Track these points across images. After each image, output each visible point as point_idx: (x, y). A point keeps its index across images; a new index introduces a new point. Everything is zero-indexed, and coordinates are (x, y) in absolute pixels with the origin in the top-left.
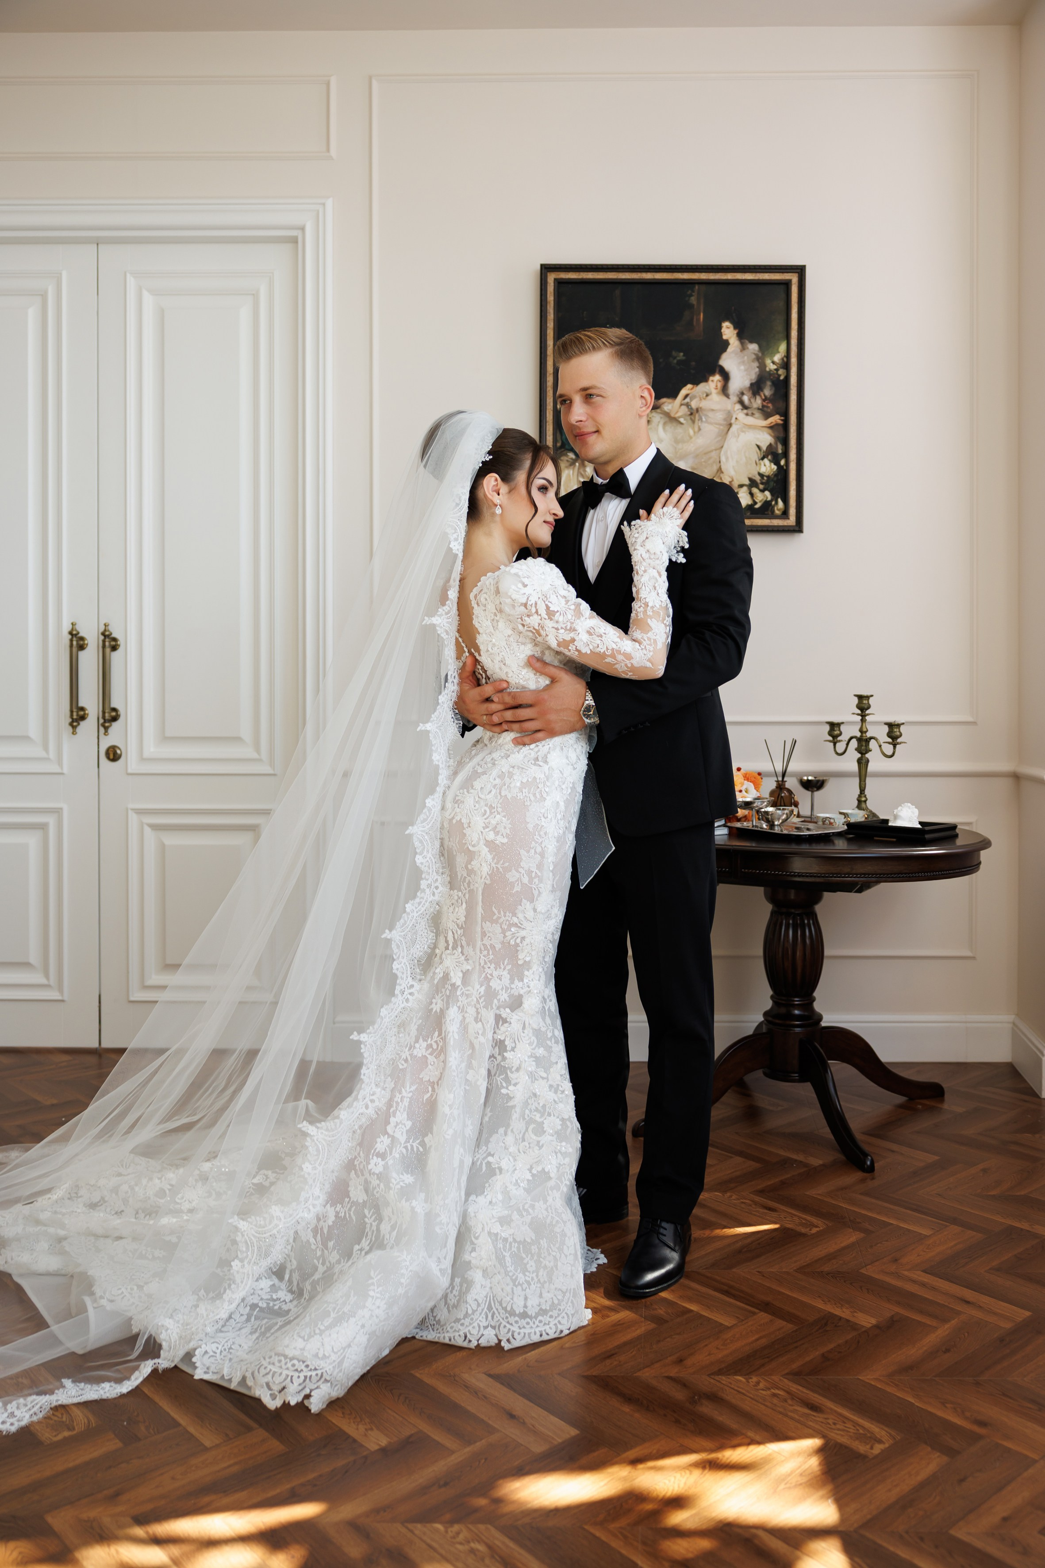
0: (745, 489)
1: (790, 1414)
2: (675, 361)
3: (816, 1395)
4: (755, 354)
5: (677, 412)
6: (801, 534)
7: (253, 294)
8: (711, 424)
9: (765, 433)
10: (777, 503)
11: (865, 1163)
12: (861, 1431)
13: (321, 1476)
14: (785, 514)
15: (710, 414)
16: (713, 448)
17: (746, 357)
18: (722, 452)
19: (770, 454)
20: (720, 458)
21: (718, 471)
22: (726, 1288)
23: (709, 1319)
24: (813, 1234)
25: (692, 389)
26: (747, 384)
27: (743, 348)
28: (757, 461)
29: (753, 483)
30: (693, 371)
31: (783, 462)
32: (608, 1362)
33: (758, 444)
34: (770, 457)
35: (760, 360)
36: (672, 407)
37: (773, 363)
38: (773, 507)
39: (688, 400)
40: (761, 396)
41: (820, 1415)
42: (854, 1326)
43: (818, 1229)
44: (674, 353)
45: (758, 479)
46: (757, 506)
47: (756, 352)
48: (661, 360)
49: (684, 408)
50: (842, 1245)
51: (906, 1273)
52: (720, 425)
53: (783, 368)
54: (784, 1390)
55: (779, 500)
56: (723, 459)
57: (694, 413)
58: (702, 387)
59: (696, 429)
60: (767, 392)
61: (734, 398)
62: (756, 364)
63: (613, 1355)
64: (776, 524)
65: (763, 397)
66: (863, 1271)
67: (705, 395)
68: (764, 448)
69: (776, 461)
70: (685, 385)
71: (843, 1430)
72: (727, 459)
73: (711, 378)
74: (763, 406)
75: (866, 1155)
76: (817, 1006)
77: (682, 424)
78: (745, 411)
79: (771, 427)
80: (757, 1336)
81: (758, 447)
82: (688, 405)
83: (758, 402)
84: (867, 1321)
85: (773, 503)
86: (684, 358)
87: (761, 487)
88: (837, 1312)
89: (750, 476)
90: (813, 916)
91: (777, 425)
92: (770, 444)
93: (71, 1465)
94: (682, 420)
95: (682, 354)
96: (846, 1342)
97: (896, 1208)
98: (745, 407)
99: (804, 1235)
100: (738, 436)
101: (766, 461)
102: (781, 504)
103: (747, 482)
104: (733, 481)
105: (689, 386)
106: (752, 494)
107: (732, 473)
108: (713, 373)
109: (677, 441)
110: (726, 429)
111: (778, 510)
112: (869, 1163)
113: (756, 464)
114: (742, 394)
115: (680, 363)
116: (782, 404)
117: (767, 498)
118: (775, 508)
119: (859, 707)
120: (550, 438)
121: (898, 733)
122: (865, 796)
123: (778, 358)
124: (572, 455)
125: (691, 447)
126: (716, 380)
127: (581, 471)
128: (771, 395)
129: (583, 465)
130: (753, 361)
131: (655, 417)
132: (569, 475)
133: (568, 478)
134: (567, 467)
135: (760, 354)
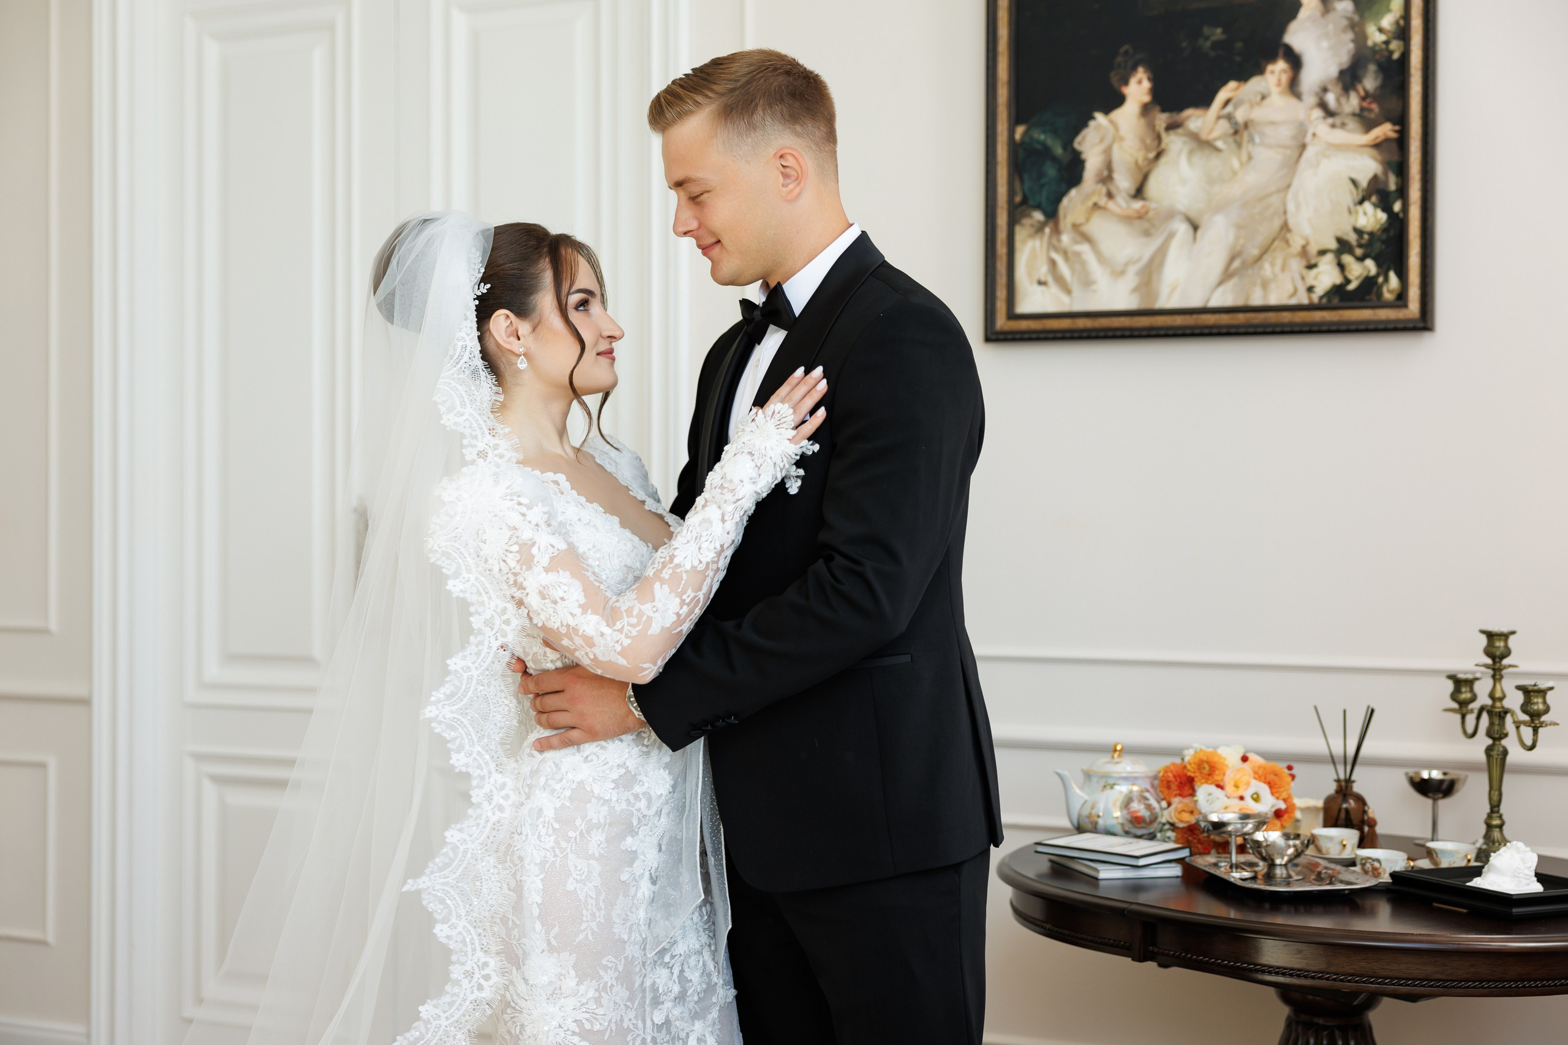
0: (1329, 258)
2: (1208, 44)
4: (1348, 18)
5: (1211, 131)
6: (1435, 333)
8: (1269, 147)
9: (1366, 157)
10: (1386, 280)
14: (1401, 298)
15: (1269, 131)
16: (1274, 189)
17: (1331, 26)
18: (1290, 196)
19: (1374, 192)
20: (1285, 204)
21: (1281, 228)
25: (1237, 89)
26: (1333, 71)
27: (1327, 11)
28: (1352, 206)
29: (1343, 247)
30: (1238, 59)
31: (1397, 207)
33: (1354, 176)
34: (1374, 199)
35: (1356, 28)
36: (1204, 122)
37: (1381, 30)
38: (1380, 287)
39: (1229, 108)
40: (1358, 92)
45: (1352, 238)
46: (1351, 287)
47: (1349, 15)
48: (1184, 44)
49: (1224, 125)
52: (1285, 147)
53: (1396, 38)
55: (1393, 276)
56: (1291, 207)
57: (1239, 131)
58: (1255, 84)
59: (1244, 157)
60: (1370, 83)
61: (1310, 99)
62: (1350, 36)
64: (1384, 318)
65: (1362, 94)
67: (1259, 98)
68: (1364, 183)
69: (1385, 204)
70: (1224, 83)
72: (1298, 206)
73: (1270, 68)
74: (1362, 109)
77: (1218, 150)
78: (1330, 120)
79: (1377, 146)
81: (1354, 182)
82: (1229, 117)
83: (1353, 102)
85: (1381, 279)
86: (1223, 37)
87: (1359, 252)
89: (1339, 234)
90: (1360, 1032)
91: (1387, 140)
92: (1374, 176)
94: (1220, 144)
95: (1219, 30)
98: (1329, 113)
100: (1317, 164)
101: (1368, 206)
102: (1394, 280)
103: (1334, 245)
104: (1307, 244)
105: (1232, 84)
106: (1341, 267)
107: (1307, 230)
108: (1272, 58)
109: (1211, 181)
110: (1296, 155)
111: (1390, 291)
113: (1350, 212)
114: (1325, 90)
115: (1216, 45)
116: (1394, 104)
117: (1369, 271)
118: (1385, 289)
119: (1488, 653)
120: (1002, 190)
121: (1541, 707)
122: (1501, 817)
123: (1387, 21)
124: (1038, 216)
125: (1235, 190)
126: (1279, 68)
127: (1054, 241)
128: (1376, 89)
129: (1057, 231)
130: (1344, 31)
131: (1175, 143)
132: (1034, 249)
133: (1034, 256)
134: (1031, 236)
135: (1357, 18)
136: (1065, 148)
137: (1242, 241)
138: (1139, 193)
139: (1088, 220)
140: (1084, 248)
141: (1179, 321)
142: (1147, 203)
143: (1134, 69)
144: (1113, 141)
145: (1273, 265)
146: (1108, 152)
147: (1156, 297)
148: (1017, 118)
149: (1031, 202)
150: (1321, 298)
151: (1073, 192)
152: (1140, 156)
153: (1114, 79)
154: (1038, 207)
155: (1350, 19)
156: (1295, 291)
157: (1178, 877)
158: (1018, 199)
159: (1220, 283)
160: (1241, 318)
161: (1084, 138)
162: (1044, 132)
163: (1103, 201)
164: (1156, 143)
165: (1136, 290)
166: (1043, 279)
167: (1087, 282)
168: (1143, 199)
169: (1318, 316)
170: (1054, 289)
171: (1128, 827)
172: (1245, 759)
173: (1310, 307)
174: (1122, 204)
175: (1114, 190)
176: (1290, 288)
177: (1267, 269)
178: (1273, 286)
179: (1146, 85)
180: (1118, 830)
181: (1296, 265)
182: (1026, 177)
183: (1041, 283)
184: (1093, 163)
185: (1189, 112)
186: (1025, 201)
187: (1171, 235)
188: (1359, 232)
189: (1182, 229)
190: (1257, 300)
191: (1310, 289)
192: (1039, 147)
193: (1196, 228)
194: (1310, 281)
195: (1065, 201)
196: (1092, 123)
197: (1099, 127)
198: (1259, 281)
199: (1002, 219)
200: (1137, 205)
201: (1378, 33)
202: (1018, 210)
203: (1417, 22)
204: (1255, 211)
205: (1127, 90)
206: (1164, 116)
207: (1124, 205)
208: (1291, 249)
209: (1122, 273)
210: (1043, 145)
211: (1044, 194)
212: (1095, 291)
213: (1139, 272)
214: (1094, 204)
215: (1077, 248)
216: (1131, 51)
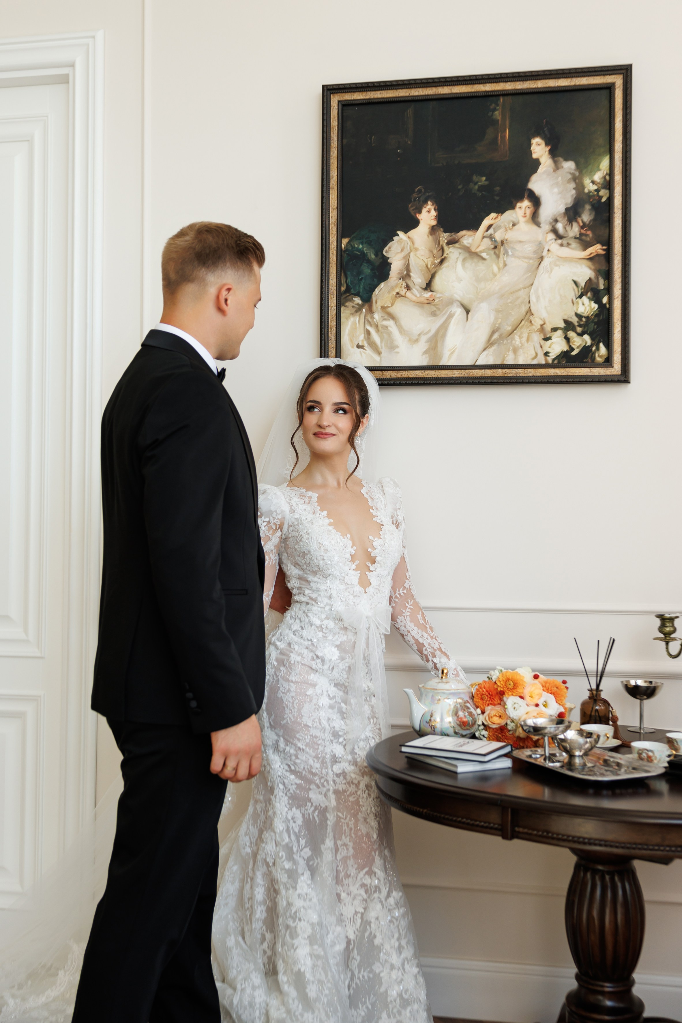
0: (560, 332)
2: (476, 187)
5: (478, 246)
6: (629, 385)
7: (28, 141)
8: (519, 258)
9: (583, 266)
10: (598, 349)
14: (608, 361)
15: (518, 247)
16: (521, 286)
17: (560, 178)
18: (532, 291)
19: (589, 290)
20: (529, 297)
21: (527, 313)
25: (495, 218)
26: (562, 209)
27: (557, 167)
28: (574, 299)
29: (569, 325)
30: (497, 198)
31: (605, 300)
33: (575, 279)
35: (577, 180)
36: (473, 240)
37: (593, 182)
38: (594, 353)
39: (491, 231)
40: (578, 223)
44: (475, 178)
45: (575, 320)
46: (574, 353)
47: (572, 171)
48: (460, 187)
49: (487, 241)
52: (530, 258)
53: (604, 187)
55: (601, 345)
56: (533, 299)
57: (498, 247)
58: (509, 215)
59: (501, 265)
60: (586, 217)
61: (546, 227)
62: (573, 185)
64: (596, 374)
65: (581, 224)
67: (510, 224)
68: (583, 284)
69: (596, 298)
70: (488, 214)
72: (538, 298)
73: (519, 205)
74: (581, 234)
77: (484, 259)
78: (559, 241)
79: (591, 259)
81: (575, 282)
82: (491, 237)
83: (575, 230)
85: (594, 348)
86: (487, 183)
87: (579, 330)
89: (566, 318)
91: (598, 255)
92: (590, 279)
94: (484, 255)
95: (484, 178)
98: (559, 236)
100: (551, 271)
101: (585, 298)
102: (603, 350)
103: (562, 325)
104: (544, 324)
105: (493, 215)
106: (567, 339)
107: (544, 315)
108: (520, 198)
109: (478, 280)
110: (536, 263)
111: (599, 356)
113: (573, 303)
114: (556, 221)
115: (481, 188)
116: (604, 232)
117: (586, 343)
118: (597, 355)
120: (333, 282)
123: (598, 177)
124: (358, 300)
125: (494, 286)
126: (523, 206)
127: (368, 318)
128: (590, 221)
129: (371, 311)
130: (569, 182)
131: (453, 253)
132: (354, 323)
133: (354, 328)
134: (352, 314)
135: (577, 174)
136: (376, 255)
137: (500, 321)
138: (428, 286)
139: (392, 304)
140: (390, 323)
141: (456, 374)
142: (434, 294)
143: (425, 202)
144: (410, 251)
145: (521, 337)
146: (407, 258)
147: (440, 359)
148: (342, 235)
149: (352, 291)
150: (554, 360)
151: (382, 285)
152: (429, 262)
153: (411, 209)
154: (357, 294)
155: (572, 174)
156: (537, 354)
157: (509, 768)
158: (343, 289)
159: (484, 350)
160: (500, 373)
161: (390, 248)
162: (362, 243)
163: (403, 291)
164: (440, 253)
165: (425, 352)
166: (360, 344)
167: (392, 347)
168: (431, 291)
169: (552, 372)
170: (369, 351)
171: (458, 729)
172: (536, 677)
174: (417, 293)
175: (410, 284)
176: (532, 353)
177: (517, 340)
178: (520, 351)
179: (434, 213)
180: (451, 731)
181: (537, 338)
182: (349, 273)
183: (359, 346)
184: (396, 265)
185: (462, 233)
186: (348, 290)
187: (451, 316)
188: (579, 316)
189: (459, 312)
190: (510, 361)
192: (358, 253)
193: (468, 312)
194: (546, 349)
195: (376, 291)
196: (395, 238)
197: (400, 241)
198: (510, 348)
199: (332, 302)
200: (427, 294)
201: (591, 184)
202: (344, 296)
203: (618, 178)
204: (509, 301)
205: (419, 217)
206: (446, 235)
207: (418, 295)
208: (534, 327)
209: (417, 341)
210: (362, 252)
211: (362, 286)
212: (398, 353)
213: (429, 341)
214: (398, 293)
215: (385, 323)
216: (423, 191)
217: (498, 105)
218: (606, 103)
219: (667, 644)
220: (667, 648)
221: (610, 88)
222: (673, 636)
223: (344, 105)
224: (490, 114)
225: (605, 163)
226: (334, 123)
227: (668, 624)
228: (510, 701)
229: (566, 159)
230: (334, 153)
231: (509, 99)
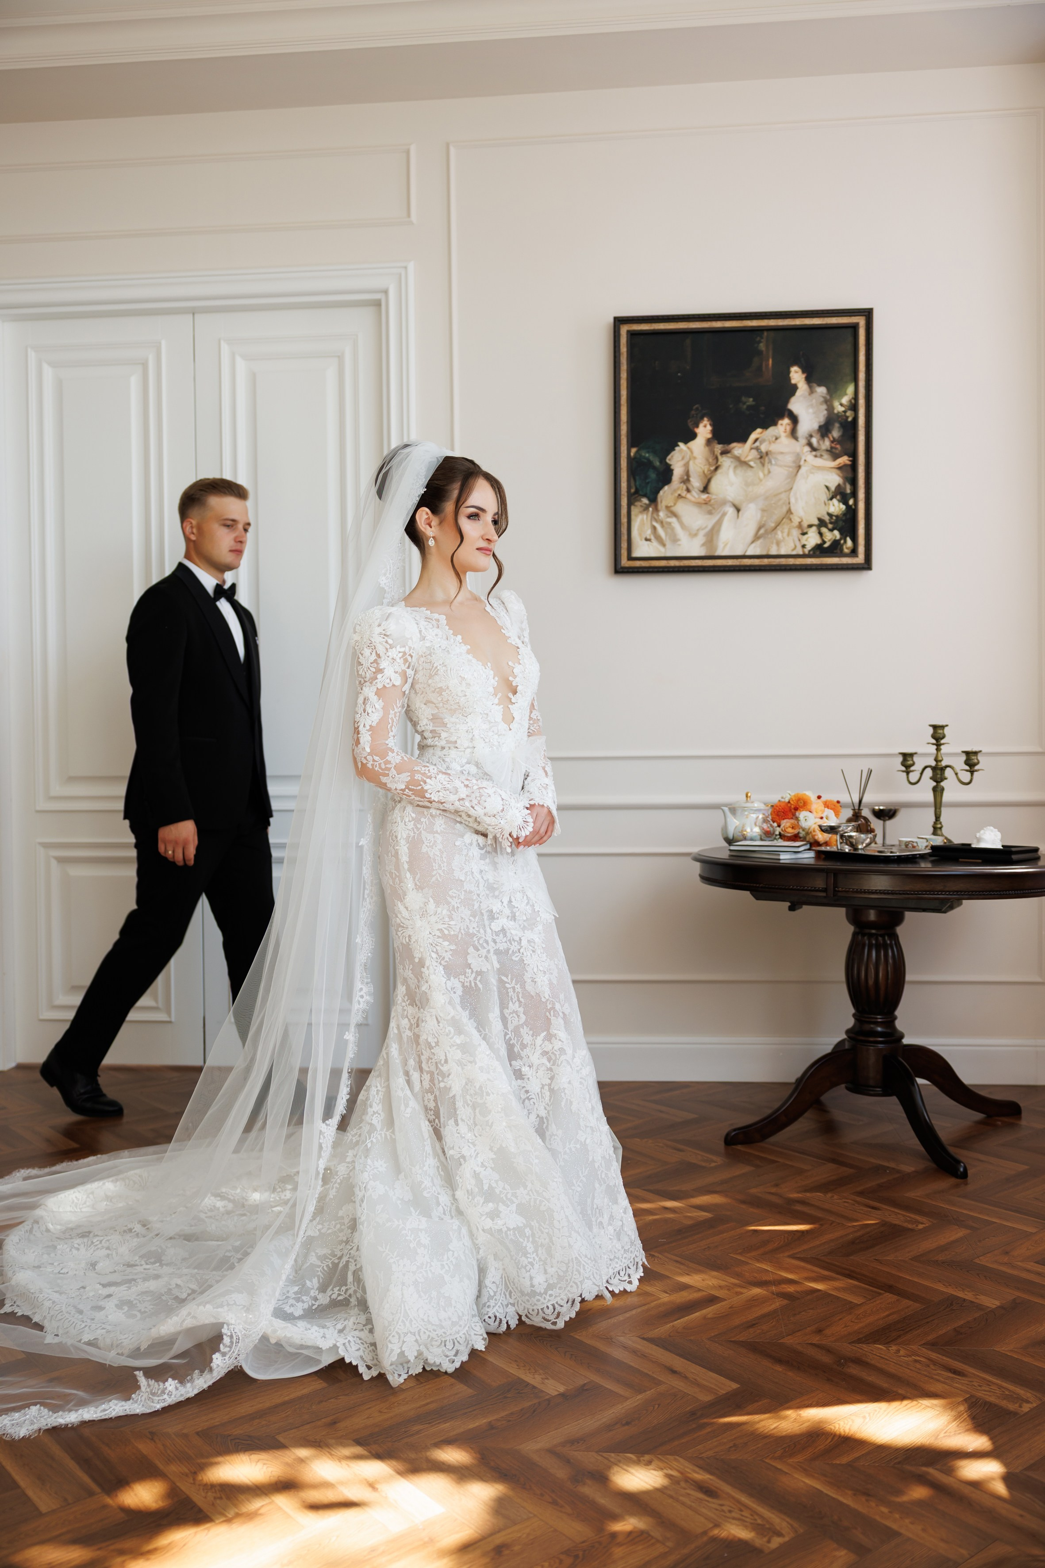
0: (814, 529)
1: (935, 1377)
2: (745, 407)
3: (956, 1362)
4: (823, 397)
5: (747, 456)
6: (869, 572)
7: (339, 356)
8: (781, 466)
9: (834, 474)
10: (845, 542)
11: (959, 1170)
12: (1007, 1393)
13: (512, 1413)
14: (854, 552)
15: (780, 457)
16: (783, 490)
17: (814, 400)
18: (792, 494)
19: (839, 494)
20: (789, 499)
21: (787, 512)
22: (847, 1272)
23: (838, 1298)
24: (920, 1230)
25: (761, 433)
26: (816, 426)
27: (812, 391)
28: (827, 501)
29: (822, 523)
31: (851, 502)
32: (751, 1330)
33: (828, 484)
34: (838, 497)
35: (828, 402)
36: (743, 451)
37: (841, 405)
38: (842, 546)
39: (757, 444)
40: (829, 438)
41: (964, 1378)
42: (979, 1307)
43: (924, 1225)
44: (744, 399)
45: (827, 518)
46: (826, 545)
47: (824, 395)
48: (731, 406)
49: (754, 452)
50: (951, 1239)
51: (1019, 1263)
52: (790, 467)
53: (851, 409)
54: (926, 1358)
55: (849, 540)
56: (792, 500)
57: (763, 457)
58: (772, 431)
59: (766, 472)
60: (836, 433)
61: (803, 441)
62: (824, 407)
63: (754, 1324)
64: (845, 562)
65: (832, 439)
66: (977, 1261)
67: (774, 439)
68: (833, 488)
70: (755, 429)
71: (990, 1391)
72: (796, 500)
73: (780, 422)
74: (832, 448)
75: (958, 1162)
76: (899, 1025)
77: (751, 467)
78: (814, 453)
79: (840, 468)
80: (887, 1313)
81: (827, 487)
82: (757, 449)
83: (827, 444)
84: (991, 1303)
85: (842, 542)
86: (754, 403)
87: (830, 526)
88: (961, 1294)
89: (819, 516)
90: (895, 937)
91: (845, 465)
92: (839, 485)
93: (287, 1398)
94: (752, 463)
95: (751, 399)
96: (975, 1319)
97: (996, 1209)
98: (813, 449)
99: (912, 1230)
100: (807, 477)
101: (835, 501)
102: (849, 543)
103: (816, 522)
104: (802, 521)
105: (759, 430)
106: (821, 534)
107: (802, 513)
108: (782, 417)
109: (747, 484)
110: (795, 471)
111: (847, 548)
112: (962, 1169)
113: (825, 504)
114: (811, 436)
115: (750, 408)
117: (836, 537)
118: (844, 547)
119: (933, 737)
120: (624, 485)
121: (976, 761)
122: (941, 823)
123: (845, 400)
124: (645, 501)
125: (760, 490)
126: (785, 423)
127: (655, 516)
128: (839, 437)
129: (656, 510)
130: (821, 404)
131: (726, 461)
132: (642, 520)
133: (642, 523)
134: (641, 512)
135: (828, 397)
136: (661, 462)
137: (765, 519)
138: (705, 489)
139: (675, 504)
140: (673, 520)
141: (730, 562)
142: (710, 495)
143: (702, 418)
144: (690, 459)
145: (782, 532)
146: (687, 465)
147: (716, 550)
148: (631, 445)
149: (641, 493)
150: (810, 551)
151: (666, 488)
152: (706, 468)
153: (690, 424)
154: (645, 496)
156: (795, 547)
157: (816, 856)
158: (633, 490)
159: (753, 542)
160: (766, 561)
161: (672, 456)
162: (648, 452)
163: (684, 493)
164: (715, 461)
165: (703, 545)
166: (648, 537)
167: (675, 540)
168: (708, 493)
169: (809, 561)
170: (655, 543)
172: (819, 797)
173: (804, 556)
174: (695, 495)
175: (690, 487)
176: (792, 545)
177: (779, 535)
178: (782, 544)
179: (709, 428)
180: (761, 836)
181: (796, 533)
182: (637, 478)
183: (647, 540)
184: (678, 471)
185: (734, 445)
186: (637, 492)
187: (724, 514)
189: (731, 511)
190: (774, 552)
191: (804, 546)
192: (645, 461)
193: (738, 510)
194: (804, 542)
195: (661, 493)
196: (677, 448)
197: (681, 450)
198: (775, 541)
199: (624, 502)
200: (705, 496)
201: (840, 406)
202: (633, 497)
203: (862, 402)
204: (773, 502)
205: (698, 431)
206: (720, 446)
207: (696, 496)
208: (793, 524)
209: (696, 535)
210: (648, 459)
211: (648, 489)
212: (680, 545)
213: (706, 535)
214: (679, 495)
215: (669, 520)
216: (700, 408)
217: (762, 338)
218: (850, 339)
219: (908, 773)
220: (908, 778)
221: (854, 328)
222: (912, 768)
223: (632, 334)
224: (756, 345)
225: (850, 389)
226: (624, 349)
227: (909, 759)
228: (802, 815)
229: (819, 385)
230: (624, 375)
231: (772, 334)
